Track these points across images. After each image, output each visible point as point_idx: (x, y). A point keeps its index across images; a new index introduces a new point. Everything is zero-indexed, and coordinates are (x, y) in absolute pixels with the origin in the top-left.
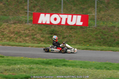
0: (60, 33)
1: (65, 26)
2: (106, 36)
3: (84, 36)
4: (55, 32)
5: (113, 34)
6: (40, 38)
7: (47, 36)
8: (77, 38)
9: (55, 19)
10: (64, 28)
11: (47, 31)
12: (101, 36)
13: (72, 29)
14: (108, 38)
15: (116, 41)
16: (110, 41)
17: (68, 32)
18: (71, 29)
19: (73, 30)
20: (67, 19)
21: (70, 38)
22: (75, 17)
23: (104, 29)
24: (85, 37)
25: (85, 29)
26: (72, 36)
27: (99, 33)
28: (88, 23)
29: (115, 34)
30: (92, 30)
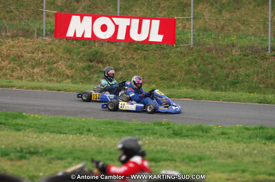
0: (110, 60)
1: (123, 44)
2: (210, 67)
3: (163, 66)
4: (100, 56)
5: (226, 62)
6: (64, 69)
7: (81, 65)
8: (146, 69)
9: (104, 28)
10: (120, 48)
11: (81, 54)
12: (198, 66)
13: (139, 49)
14: (213, 70)
15: (231, 78)
16: (216, 79)
17: (129, 57)
18: (136, 50)
19: (139, 51)
20: (128, 28)
21: (130, 70)
22: (146, 22)
23: (209, 51)
24: (164, 69)
25: (168, 51)
26: (135, 66)
27: (195, 60)
28: (174, 37)
29: (232, 61)
30: (181, 53)
